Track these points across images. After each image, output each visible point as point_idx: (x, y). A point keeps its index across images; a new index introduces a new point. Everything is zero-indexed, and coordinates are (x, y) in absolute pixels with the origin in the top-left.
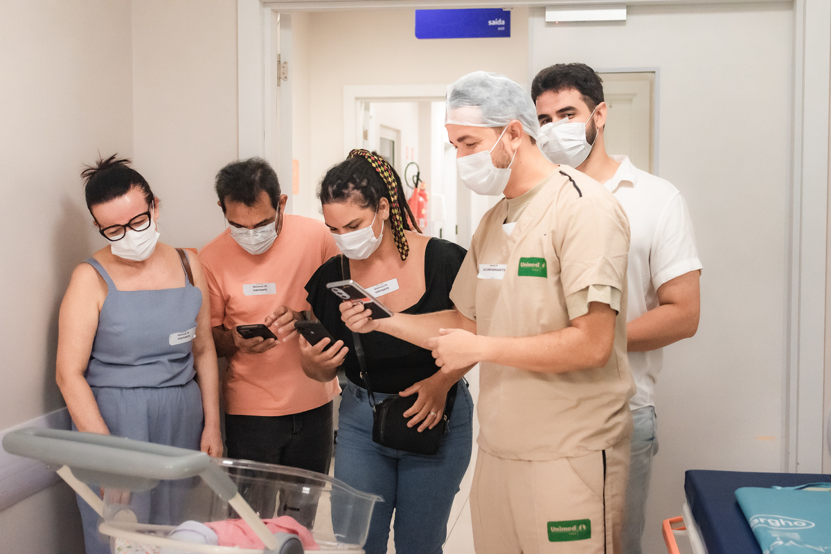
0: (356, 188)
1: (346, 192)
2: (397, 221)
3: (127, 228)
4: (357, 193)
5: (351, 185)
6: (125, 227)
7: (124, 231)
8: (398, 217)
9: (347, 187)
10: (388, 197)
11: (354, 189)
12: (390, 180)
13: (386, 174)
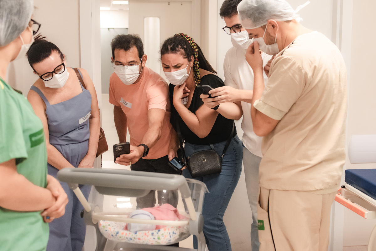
0: (182, 48)
1: (177, 49)
2: (197, 67)
3: (54, 74)
4: (182, 50)
5: (180, 46)
6: (52, 73)
7: (52, 75)
8: (197, 65)
9: (178, 47)
10: (194, 55)
11: (181, 48)
12: (194, 47)
13: (193, 44)
